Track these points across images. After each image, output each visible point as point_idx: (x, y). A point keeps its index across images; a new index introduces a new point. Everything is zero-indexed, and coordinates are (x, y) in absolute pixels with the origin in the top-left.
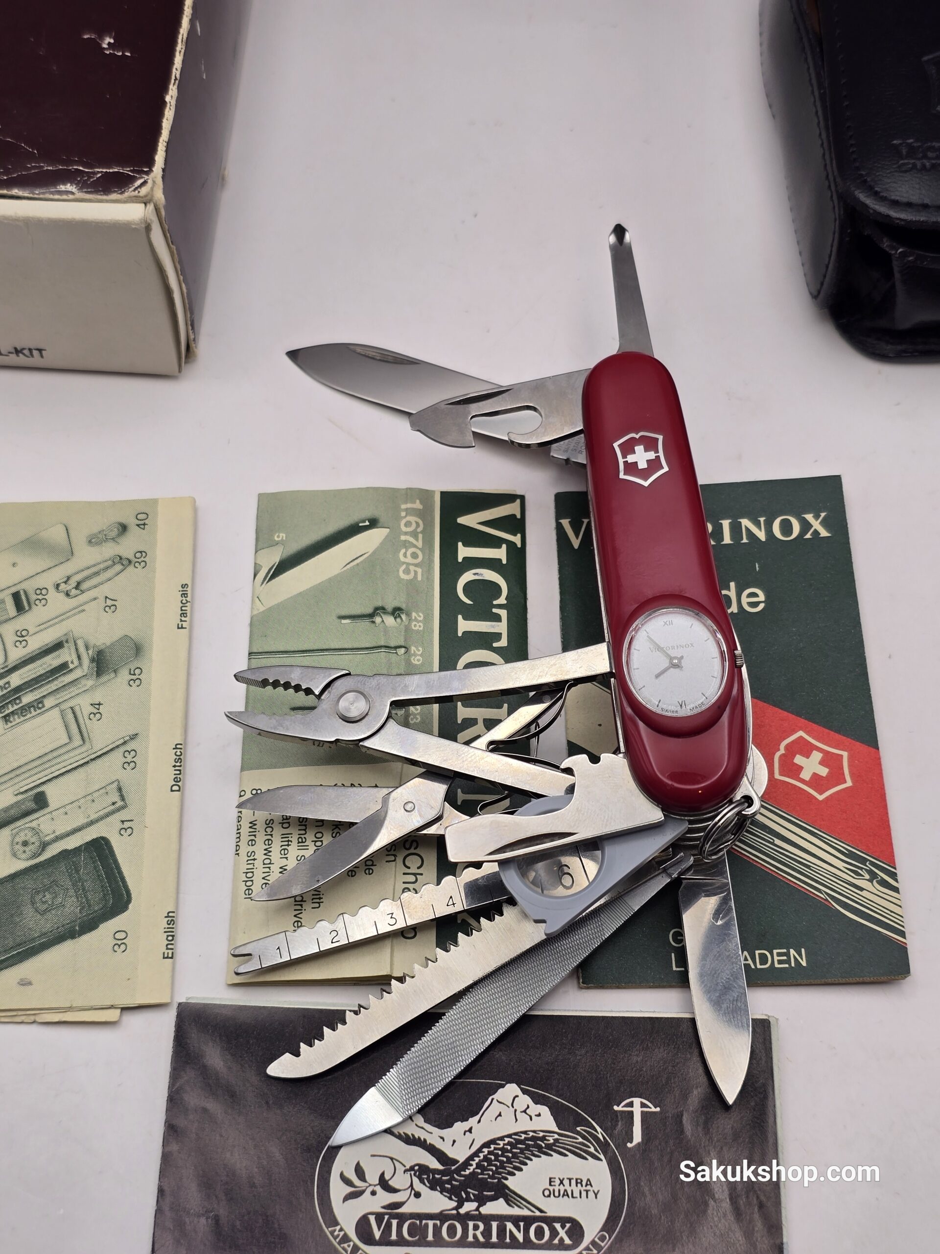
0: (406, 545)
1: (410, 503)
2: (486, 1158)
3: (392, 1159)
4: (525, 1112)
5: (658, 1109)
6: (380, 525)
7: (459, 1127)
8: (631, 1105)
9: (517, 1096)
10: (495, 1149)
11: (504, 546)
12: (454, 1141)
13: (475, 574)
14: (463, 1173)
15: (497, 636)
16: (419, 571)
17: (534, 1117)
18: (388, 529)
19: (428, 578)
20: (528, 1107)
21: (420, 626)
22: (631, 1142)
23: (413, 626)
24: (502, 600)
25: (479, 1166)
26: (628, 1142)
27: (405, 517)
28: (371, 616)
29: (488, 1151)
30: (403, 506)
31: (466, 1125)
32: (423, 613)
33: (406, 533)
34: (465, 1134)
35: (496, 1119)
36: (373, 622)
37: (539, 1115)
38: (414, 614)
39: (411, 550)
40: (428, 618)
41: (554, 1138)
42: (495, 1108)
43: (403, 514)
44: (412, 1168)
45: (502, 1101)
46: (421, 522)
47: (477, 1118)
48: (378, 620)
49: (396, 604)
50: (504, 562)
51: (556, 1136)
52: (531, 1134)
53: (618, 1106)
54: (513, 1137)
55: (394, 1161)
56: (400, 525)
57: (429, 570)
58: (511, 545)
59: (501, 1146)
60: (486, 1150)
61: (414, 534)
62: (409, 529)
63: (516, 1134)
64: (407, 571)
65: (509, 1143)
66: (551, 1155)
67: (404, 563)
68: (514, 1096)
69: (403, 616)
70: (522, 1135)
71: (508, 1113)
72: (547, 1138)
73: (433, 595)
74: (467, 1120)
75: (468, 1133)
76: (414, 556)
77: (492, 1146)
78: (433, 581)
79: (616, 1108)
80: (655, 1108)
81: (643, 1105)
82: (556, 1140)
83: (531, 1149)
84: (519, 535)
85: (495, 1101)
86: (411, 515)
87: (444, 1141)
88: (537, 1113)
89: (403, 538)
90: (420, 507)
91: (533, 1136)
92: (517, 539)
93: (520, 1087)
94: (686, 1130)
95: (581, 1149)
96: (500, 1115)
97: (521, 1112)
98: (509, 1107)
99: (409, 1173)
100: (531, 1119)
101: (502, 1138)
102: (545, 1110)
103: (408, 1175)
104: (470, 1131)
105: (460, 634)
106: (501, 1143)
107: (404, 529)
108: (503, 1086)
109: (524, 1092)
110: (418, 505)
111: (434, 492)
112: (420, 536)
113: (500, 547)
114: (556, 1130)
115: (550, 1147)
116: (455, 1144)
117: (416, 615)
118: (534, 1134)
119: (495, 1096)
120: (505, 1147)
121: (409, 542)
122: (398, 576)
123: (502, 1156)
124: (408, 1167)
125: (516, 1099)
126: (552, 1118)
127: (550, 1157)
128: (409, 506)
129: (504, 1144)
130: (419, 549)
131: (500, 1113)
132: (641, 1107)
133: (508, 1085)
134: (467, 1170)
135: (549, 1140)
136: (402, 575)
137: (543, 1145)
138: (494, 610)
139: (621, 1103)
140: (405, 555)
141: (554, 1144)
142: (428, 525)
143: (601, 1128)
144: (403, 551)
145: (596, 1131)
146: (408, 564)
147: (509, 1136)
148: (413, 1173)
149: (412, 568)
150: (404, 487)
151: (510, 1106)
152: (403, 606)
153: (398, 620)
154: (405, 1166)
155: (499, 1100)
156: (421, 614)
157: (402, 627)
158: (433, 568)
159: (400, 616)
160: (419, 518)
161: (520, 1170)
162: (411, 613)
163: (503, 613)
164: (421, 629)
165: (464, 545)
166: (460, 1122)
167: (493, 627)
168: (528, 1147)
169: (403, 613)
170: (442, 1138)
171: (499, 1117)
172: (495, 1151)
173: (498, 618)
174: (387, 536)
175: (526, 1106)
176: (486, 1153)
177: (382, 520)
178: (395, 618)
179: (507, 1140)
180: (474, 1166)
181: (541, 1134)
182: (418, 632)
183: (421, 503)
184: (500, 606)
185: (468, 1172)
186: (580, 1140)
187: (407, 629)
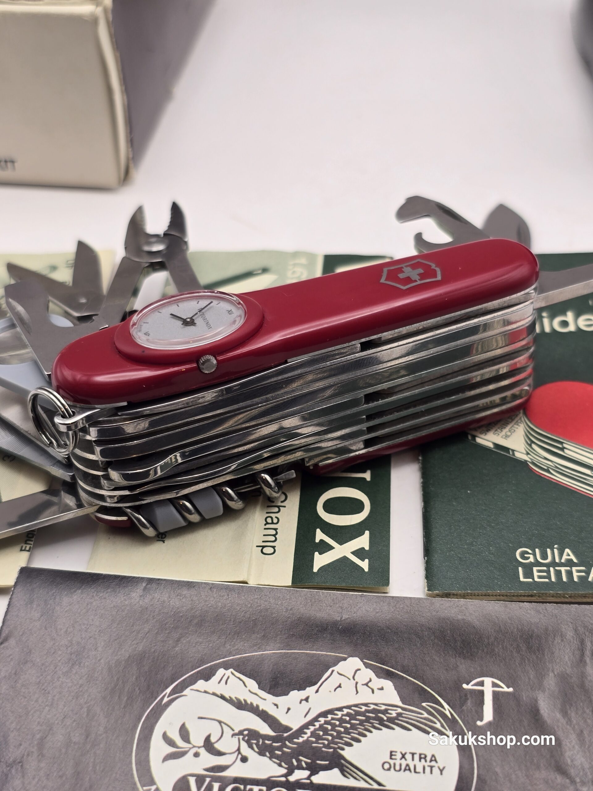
2: (321, 727)
3: (220, 722)
4: (367, 684)
5: (511, 690)
7: (296, 696)
8: (482, 684)
9: (359, 670)
10: (333, 719)
12: (289, 709)
14: (295, 740)
17: (376, 690)
20: (370, 680)
22: (481, 720)
25: (313, 734)
26: (478, 720)
29: (325, 721)
31: (303, 694)
34: (300, 703)
35: (335, 690)
37: (382, 689)
41: (397, 712)
42: (335, 680)
44: (241, 733)
45: (343, 674)
47: (315, 687)
51: (399, 710)
52: (372, 707)
53: (468, 685)
54: (353, 708)
55: (223, 724)
59: (339, 716)
60: (322, 720)
63: (356, 706)
65: (348, 714)
66: (393, 729)
68: (356, 668)
70: (362, 707)
71: (348, 685)
72: (389, 711)
74: (304, 689)
75: (304, 702)
77: (330, 717)
79: (465, 686)
80: (508, 688)
81: (494, 685)
82: (399, 715)
83: (371, 721)
85: (335, 673)
87: (277, 708)
88: (380, 687)
91: (374, 709)
93: (362, 661)
94: (542, 712)
95: (426, 725)
96: (340, 686)
97: (363, 685)
98: (349, 679)
99: (237, 737)
100: (373, 692)
101: (340, 709)
102: (388, 684)
103: (236, 739)
104: (307, 699)
106: (340, 714)
108: (345, 659)
109: (367, 666)
114: (400, 704)
115: (391, 720)
116: (290, 712)
118: (376, 707)
119: (336, 668)
120: (344, 717)
123: (340, 726)
124: (236, 731)
125: (358, 672)
126: (395, 692)
127: (391, 731)
129: (343, 715)
131: (340, 684)
132: (493, 687)
133: (350, 659)
134: (300, 738)
135: (391, 714)
137: (385, 718)
139: (471, 681)
141: (396, 718)
143: (449, 704)
145: (443, 707)
147: (349, 707)
148: (241, 737)
151: (351, 678)
154: (233, 730)
155: (340, 672)
161: (359, 741)
166: (296, 691)
168: (368, 719)
170: (276, 705)
171: (339, 689)
172: (332, 721)
175: (369, 680)
176: (322, 722)
179: (346, 711)
180: (309, 734)
181: (383, 707)
185: (301, 740)
186: (426, 715)
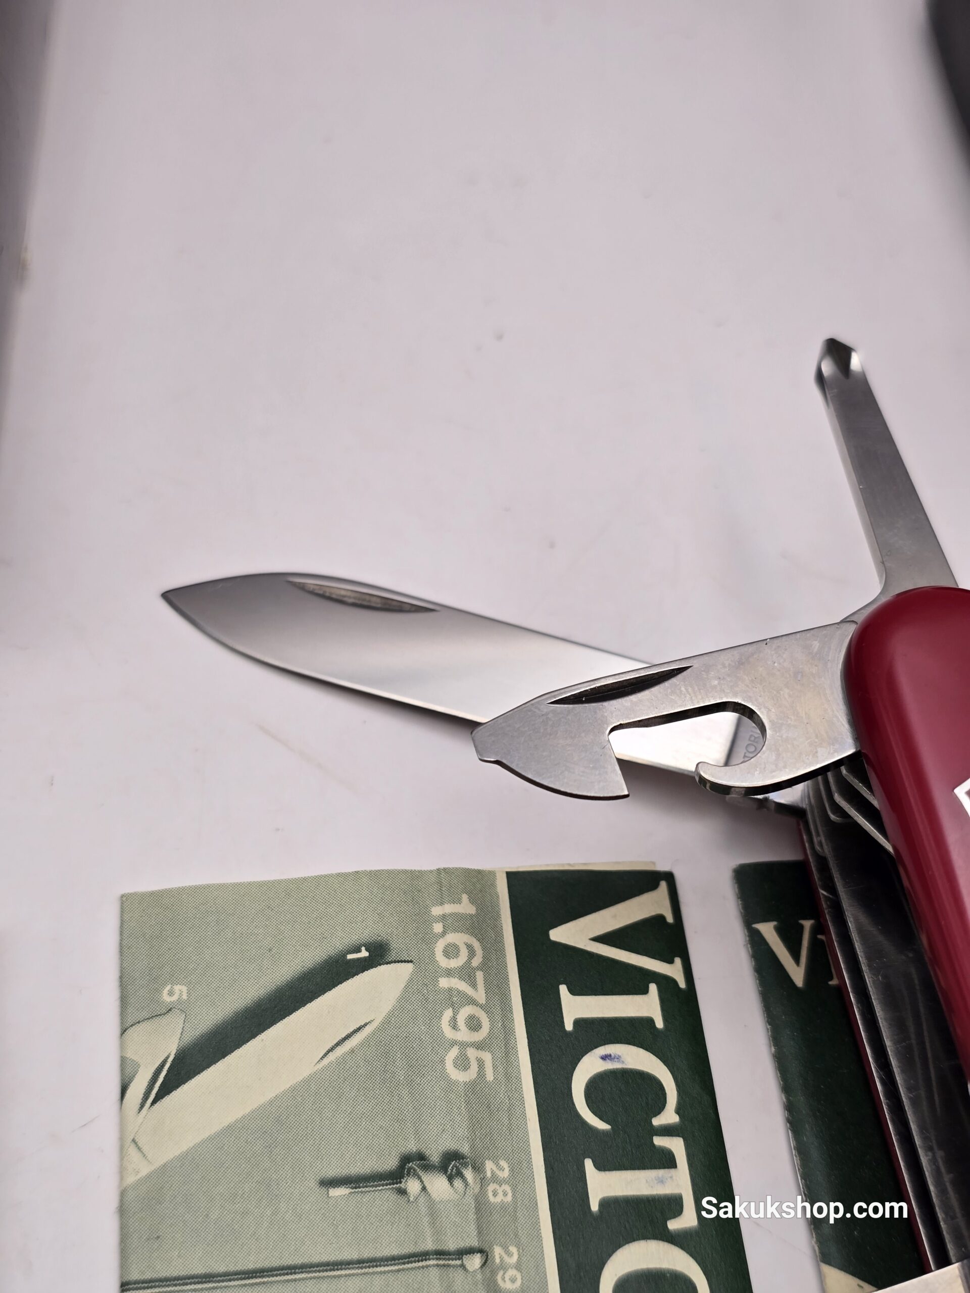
0: (454, 1000)
1: (450, 902)
6: (393, 955)
11: (653, 988)
13: (605, 1058)
15: (673, 1205)
16: (487, 1057)
18: (410, 965)
19: (508, 1076)
21: (505, 1194)
23: (490, 1194)
24: (669, 1116)
27: (444, 934)
28: (396, 1176)
30: (437, 911)
32: (507, 1160)
33: (449, 973)
36: (403, 1192)
38: (489, 1166)
39: (465, 1012)
40: (521, 1171)
43: (438, 928)
46: (477, 945)
48: (412, 1186)
49: (447, 1143)
50: (660, 1024)
56: (433, 954)
57: (507, 1054)
58: (665, 983)
61: (466, 973)
62: (454, 963)
64: (462, 1063)
67: (454, 1043)
69: (468, 1174)
73: (524, 1114)
76: (474, 1024)
78: (519, 1079)
84: (678, 961)
86: (455, 930)
89: (444, 983)
90: (471, 910)
92: (674, 970)
105: (595, 1207)
107: (444, 962)
110: (466, 907)
111: (492, 874)
112: (480, 976)
113: (645, 991)
117: (495, 1168)
121: (459, 992)
122: (444, 1076)
128: (448, 908)
130: (481, 1006)
136: (456, 1075)
138: (658, 1141)
140: (454, 1025)
142: (493, 948)
144: (448, 1014)
146: (463, 1045)
149: (472, 1053)
150: (434, 867)
152: (465, 1149)
153: (458, 1183)
156: (503, 1163)
157: (470, 1200)
158: (515, 1048)
159: (460, 1174)
160: (472, 934)
162: (483, 1164)
163: (677, 1146)
164: (509, 1198)
165: (573, 991)
167: (661, 1181)
169: (466, 1165)
173: (667, 1161)
174: (411, 980)
177: (397, 947)
178: (450, 1179)
182: (503, 1207)
183: (472, 901)
184: (668, 1131)
187: (481, 1206)
